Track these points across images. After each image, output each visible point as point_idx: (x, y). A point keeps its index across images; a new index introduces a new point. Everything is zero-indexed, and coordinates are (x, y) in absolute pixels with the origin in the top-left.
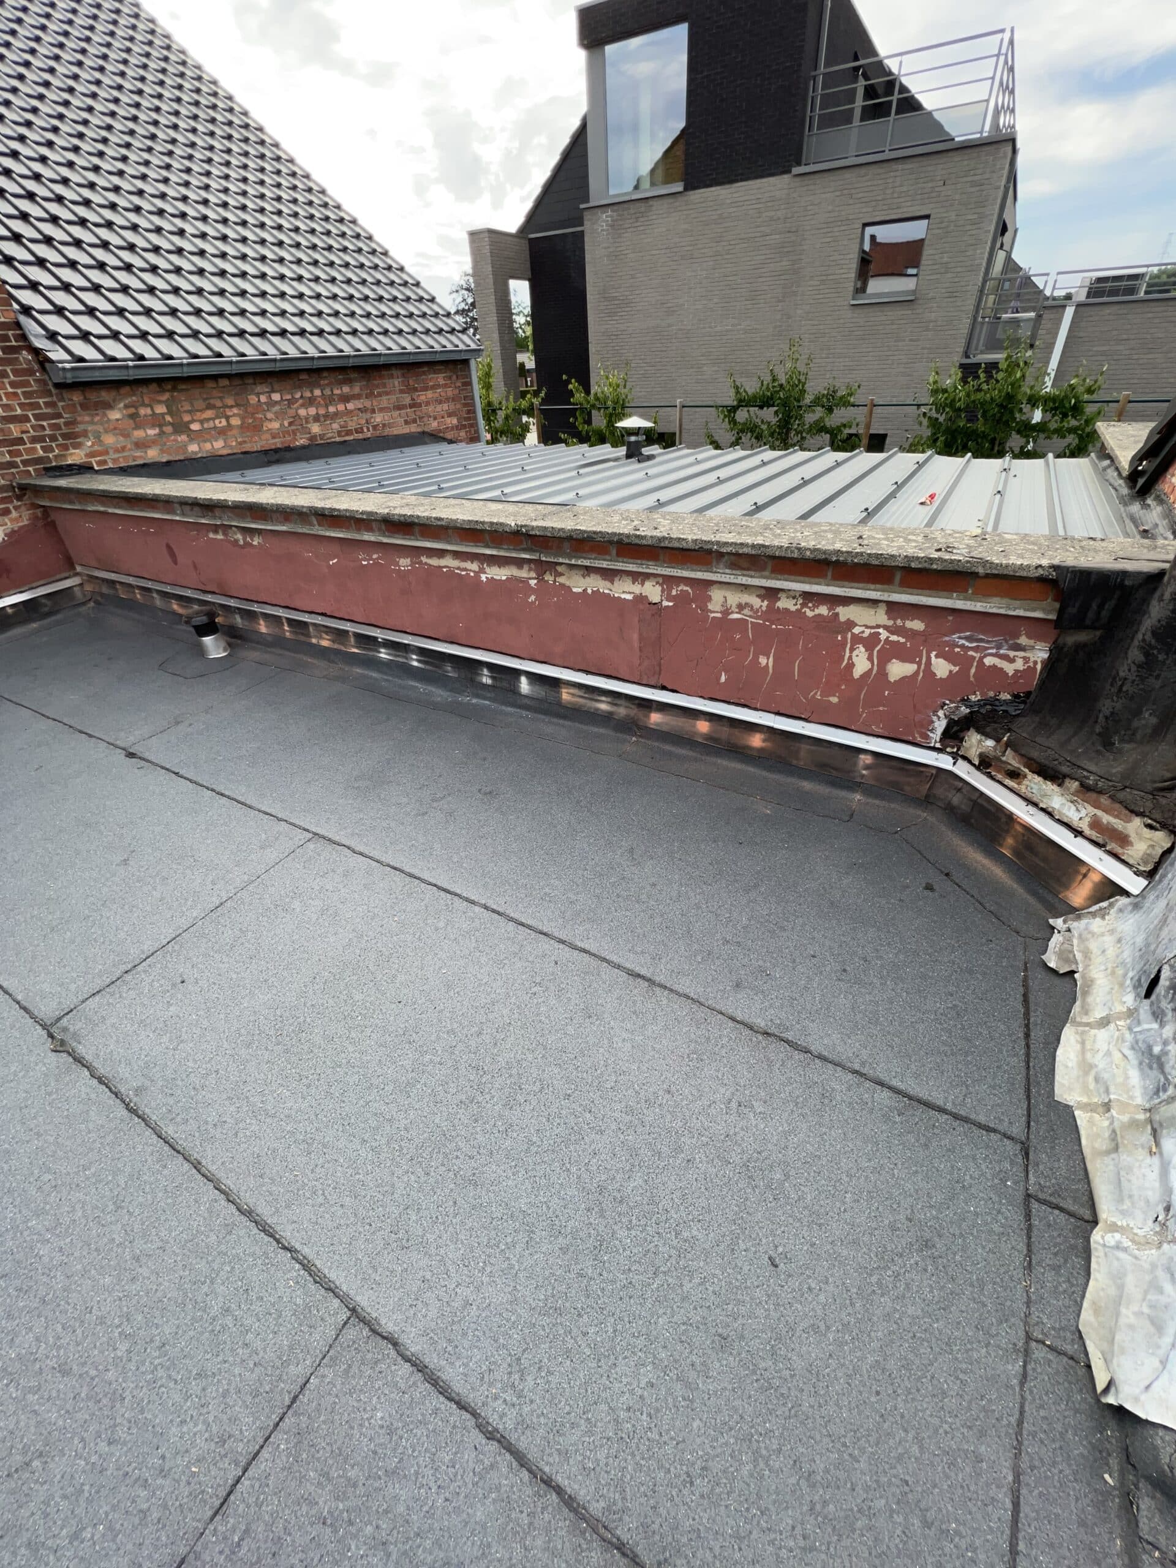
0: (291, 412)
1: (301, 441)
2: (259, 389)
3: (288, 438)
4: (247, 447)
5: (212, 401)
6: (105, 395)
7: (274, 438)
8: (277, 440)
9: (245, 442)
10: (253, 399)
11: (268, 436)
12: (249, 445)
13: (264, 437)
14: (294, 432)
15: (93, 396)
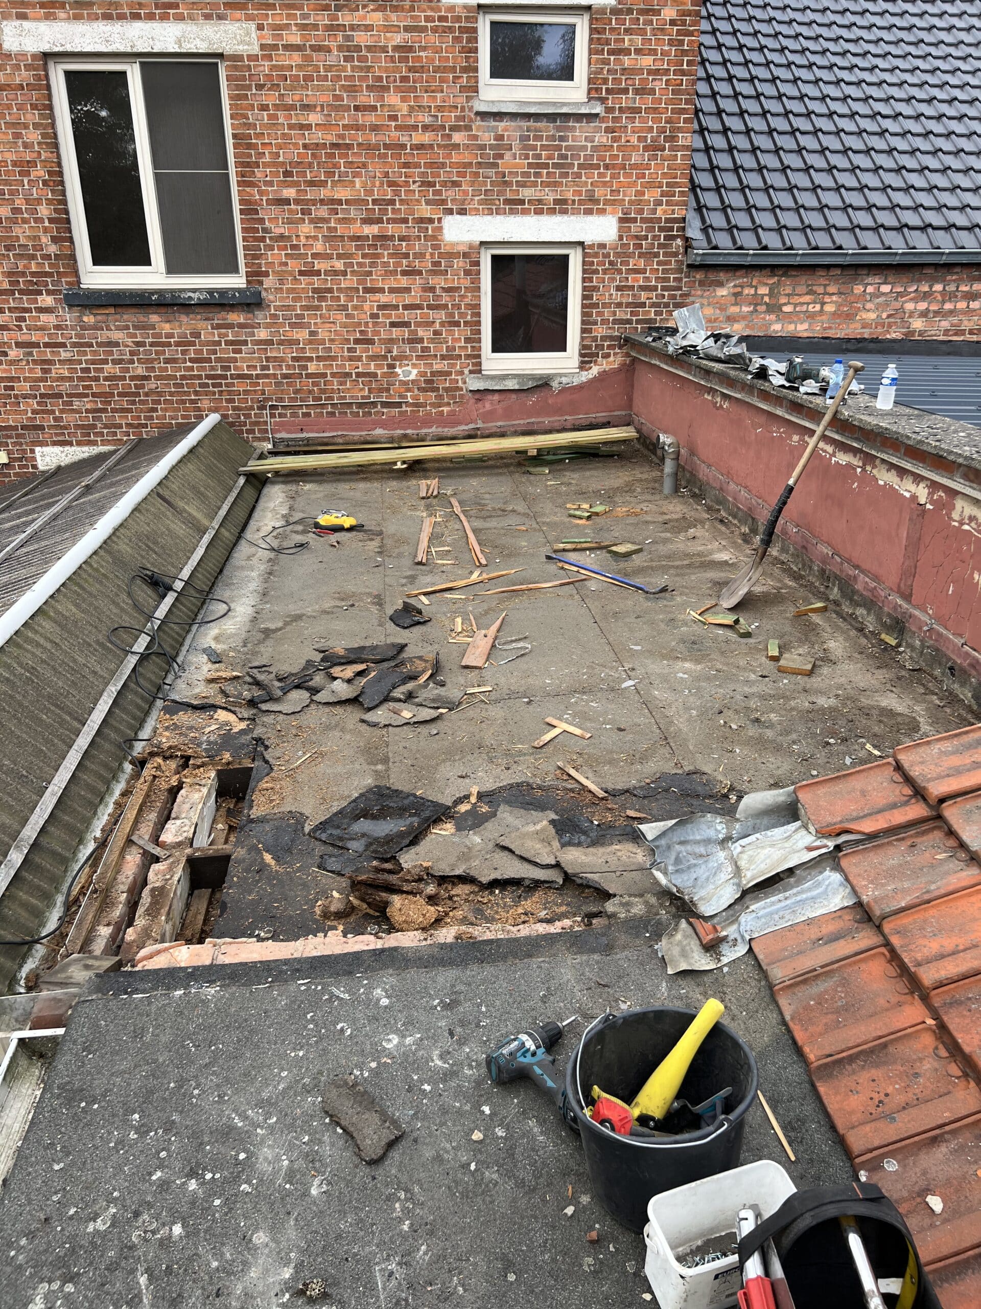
0: (897, 305)
1: (895, 334)
2: (870, 280)
3: (880, 330)
4: (831, 333)
5: (815, 288)
6: (722, 276)
7: (863, 328)
8: (866, 330)
9: (830, 328)
10: (858, 289)
11: (859, 325)
12: (833, 331)
13: (852, 326)
14: (890, 326)
15: (712, 276)
